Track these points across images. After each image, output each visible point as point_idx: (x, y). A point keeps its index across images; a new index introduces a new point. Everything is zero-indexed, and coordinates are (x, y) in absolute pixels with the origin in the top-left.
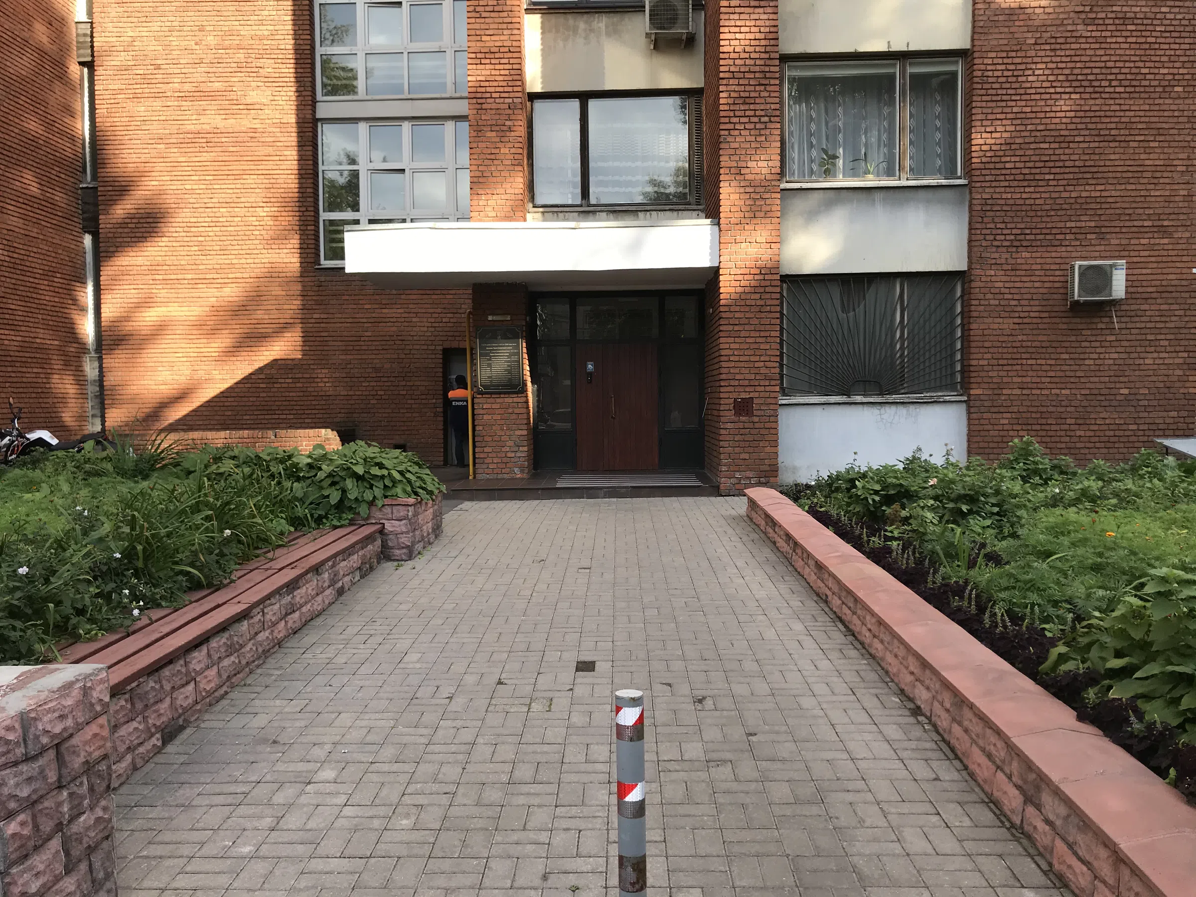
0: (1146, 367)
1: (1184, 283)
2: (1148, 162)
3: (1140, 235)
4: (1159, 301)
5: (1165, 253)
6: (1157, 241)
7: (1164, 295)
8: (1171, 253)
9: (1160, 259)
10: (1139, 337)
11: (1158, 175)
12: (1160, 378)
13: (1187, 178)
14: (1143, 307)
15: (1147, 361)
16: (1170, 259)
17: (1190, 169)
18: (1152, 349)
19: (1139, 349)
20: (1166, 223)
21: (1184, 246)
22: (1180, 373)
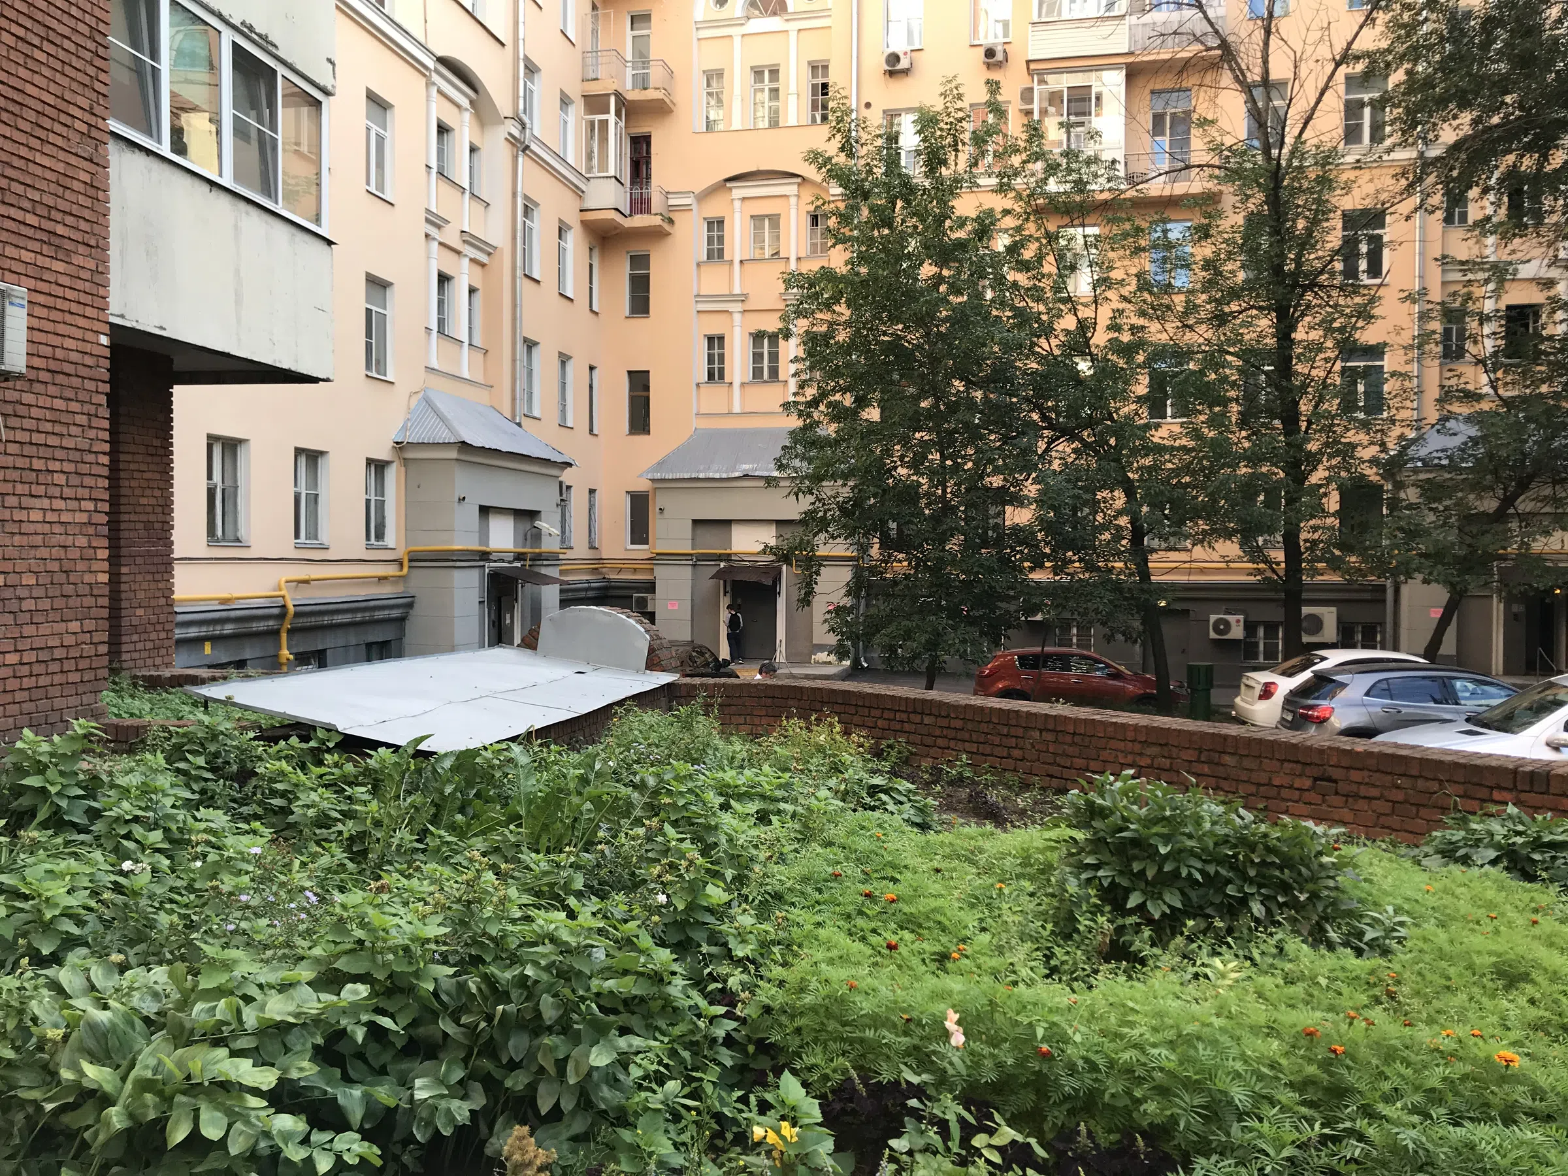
0: (31, 528)
1: (89, 361)
2: (30, 89)
3: (22, 242)
4: (52, 390)
5: (59, 291)
6: (47, 262)
7: (60, 379)
8: (70, 294)
9: (50, 301)
10: (20, 462)
11: (47, 123)
12: (56, 552)
13: (87, 150)
14: (28, 398)
15: (36, 516)
16: (65, 306)
17: (94, 133)
18: (41, 490)
19: (20, 488)
20: (60, 229)
21: (87, 286)
22: (82, 541)
